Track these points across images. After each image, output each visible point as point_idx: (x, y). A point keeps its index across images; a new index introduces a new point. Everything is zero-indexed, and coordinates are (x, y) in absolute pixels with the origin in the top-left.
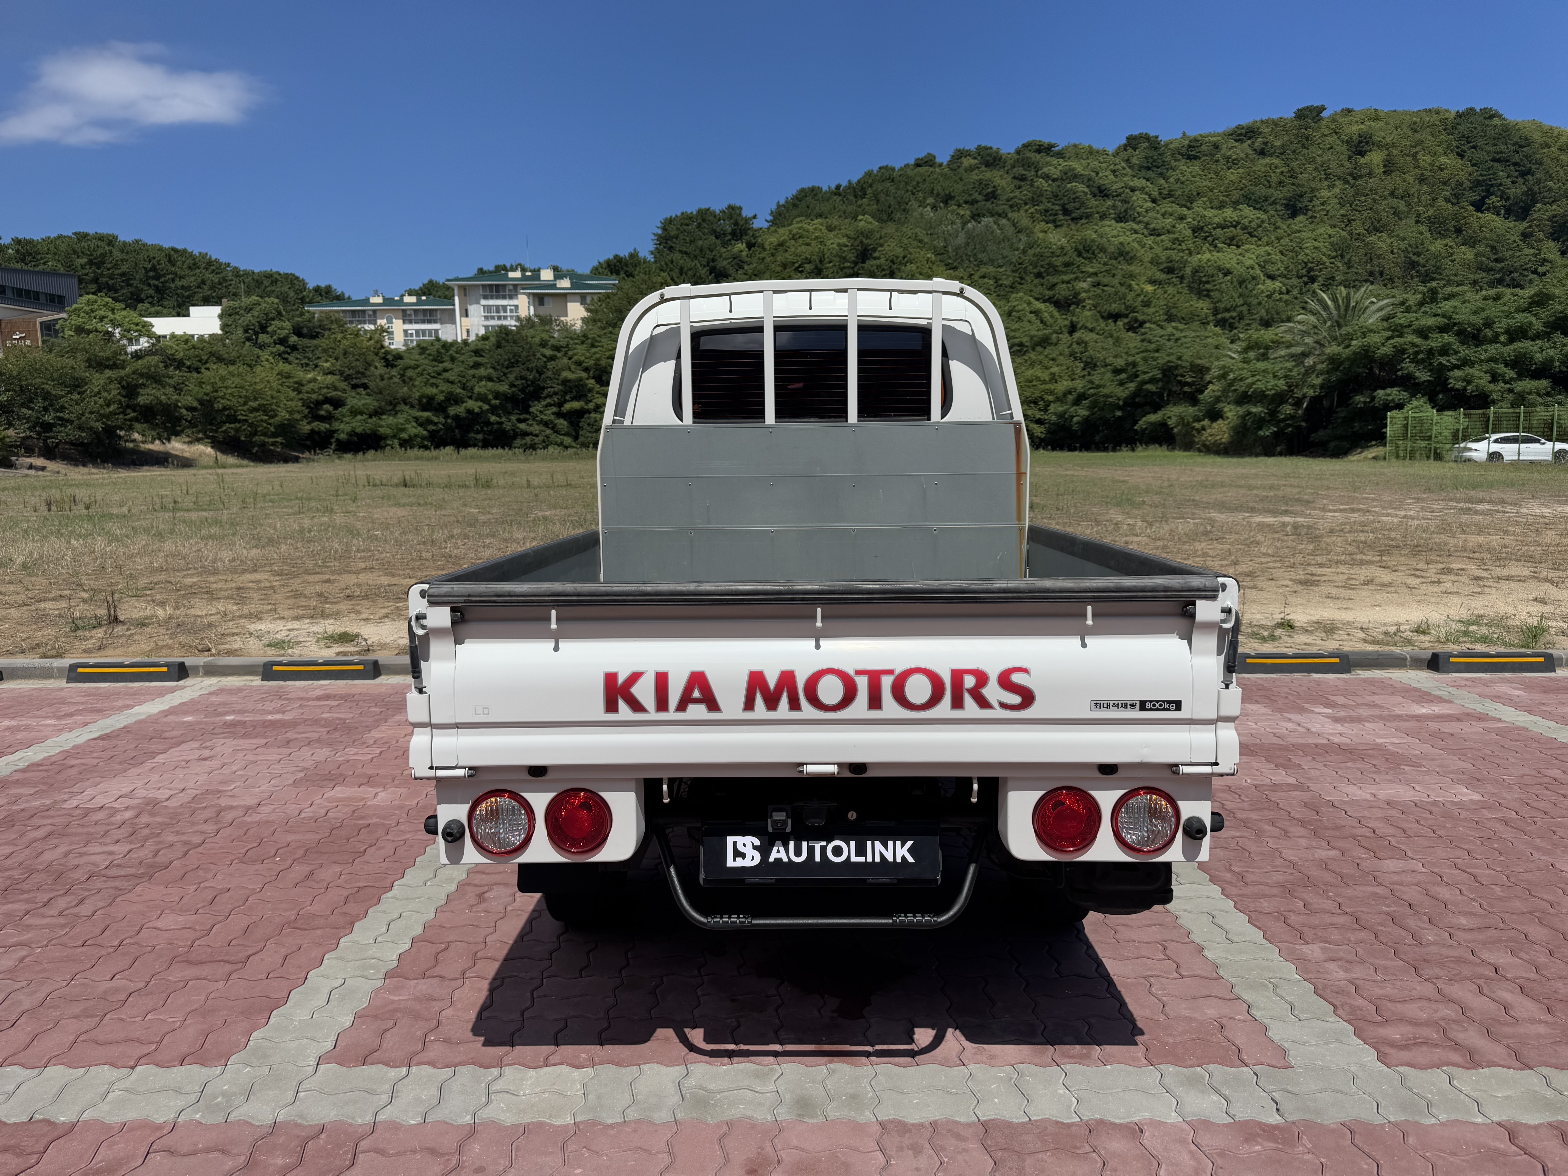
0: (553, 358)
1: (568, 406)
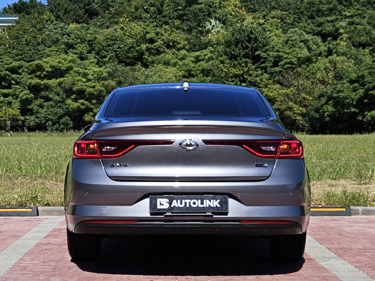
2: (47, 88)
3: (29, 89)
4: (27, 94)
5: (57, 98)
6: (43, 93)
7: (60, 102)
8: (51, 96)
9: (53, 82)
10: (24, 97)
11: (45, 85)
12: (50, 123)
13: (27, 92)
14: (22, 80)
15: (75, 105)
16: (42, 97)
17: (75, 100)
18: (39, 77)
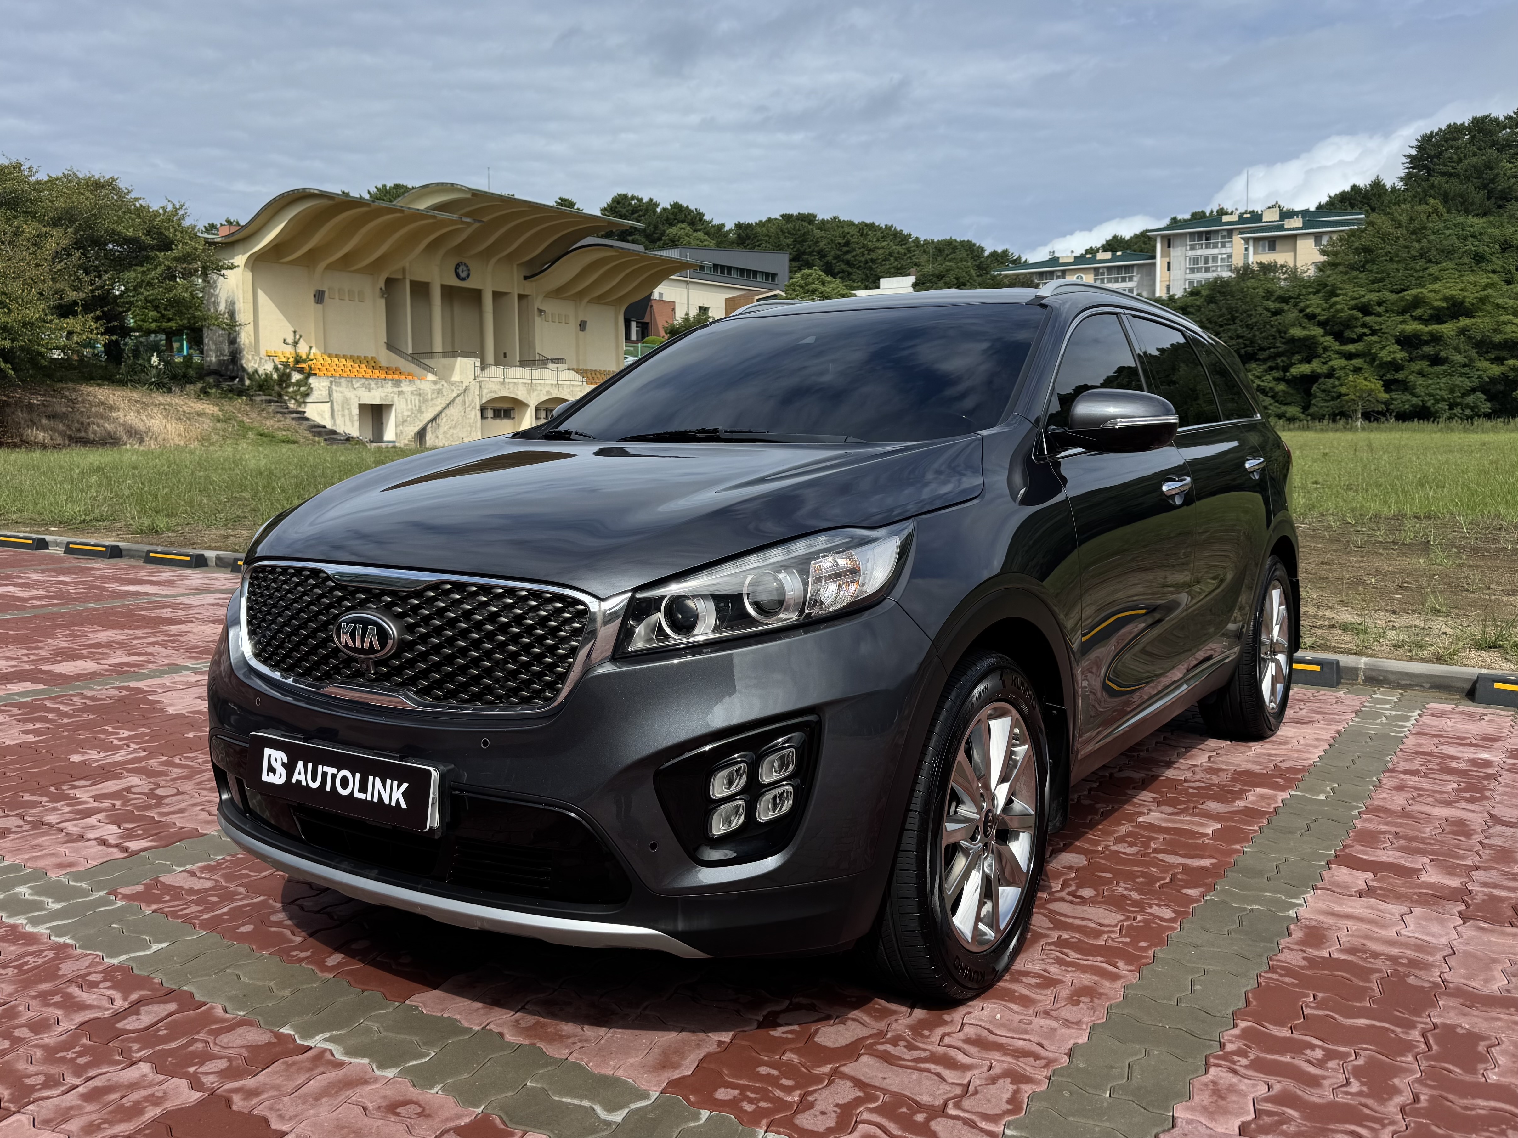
0: (1276, 313)
1: (1294, 371)
2: (1436, 339)
3: (1398, 342)
4: (1395, 352)
5: (1459, 358)
6: (1427, 349)
7: (1465, 366)
8: (1443, 354)
9: (1447, 329)
10: (1389, 359)
11: (1431, 333)
12: (1444, 406)
13: (1396, 347)
14: (1383, 326)
15: (1496, 370)
16: (1424, 357)
17: (1499, 360)
18: (1419, 319)
